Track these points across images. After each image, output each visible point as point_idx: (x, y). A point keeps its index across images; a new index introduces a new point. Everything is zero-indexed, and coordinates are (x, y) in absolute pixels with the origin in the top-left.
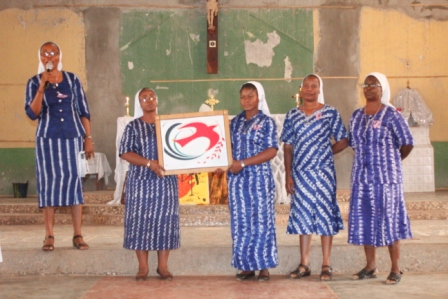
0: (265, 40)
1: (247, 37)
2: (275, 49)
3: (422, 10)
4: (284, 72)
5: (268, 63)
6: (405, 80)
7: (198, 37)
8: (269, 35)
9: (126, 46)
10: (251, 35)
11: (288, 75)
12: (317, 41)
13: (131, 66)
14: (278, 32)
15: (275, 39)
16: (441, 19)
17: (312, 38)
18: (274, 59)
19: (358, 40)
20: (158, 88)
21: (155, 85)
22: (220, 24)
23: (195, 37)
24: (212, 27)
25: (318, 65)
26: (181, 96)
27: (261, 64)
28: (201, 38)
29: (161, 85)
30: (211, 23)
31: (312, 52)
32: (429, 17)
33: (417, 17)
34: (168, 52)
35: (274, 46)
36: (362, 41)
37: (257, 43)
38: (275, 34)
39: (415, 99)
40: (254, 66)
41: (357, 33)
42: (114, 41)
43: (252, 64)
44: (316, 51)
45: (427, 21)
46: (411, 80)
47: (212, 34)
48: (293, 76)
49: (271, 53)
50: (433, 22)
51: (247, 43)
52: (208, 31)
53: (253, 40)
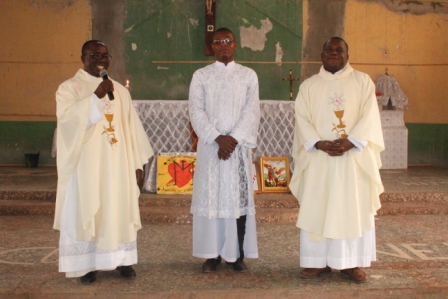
0: (259, 26)
1: (242, 23)
2: (268, 35)
3: (400, 4)
4: (275, 57)
5: (261, 47)
6: (383, 68)
7: (197, 22)
8: (262, 21)
9: (130, 29)
10: (246, 21)
11: (279, 59)
12: (305, 28)
13: (134, 47)
14: (271, 19)
15: (267, 26)
16: (416, 13)
17: (301, 26)
18: (266, 43)
19: (343, 29)
20: (159, 68)
21: (156, 65)
22: (217, 10)
23: (194, 22)
24: (210, 12)
25: (306, 51)
26: (180, 76)
27: (254, 49)
28: (199, 23)
29: (162, 65)
30: (209, 8)
31: (301, 38)
32: (406, 11)
33: (396, 11)
34: (169, 35)
35: (266, 32)
36: (346, 30)
37: (251, 29)
38: (268, 21)
39: (393, 85)
40: (248, 50)
41: (342, 23)
42: (118, 24)
43: (245, 48)
44: (304, 38)
45: (404, 15)
46: (389, 67)
47: (210, 19)
48: (283, 60)
49: (263, 37)
50: (409, 15)
51: (242, 28)
52: (207, 16)
53: (247, 26)
